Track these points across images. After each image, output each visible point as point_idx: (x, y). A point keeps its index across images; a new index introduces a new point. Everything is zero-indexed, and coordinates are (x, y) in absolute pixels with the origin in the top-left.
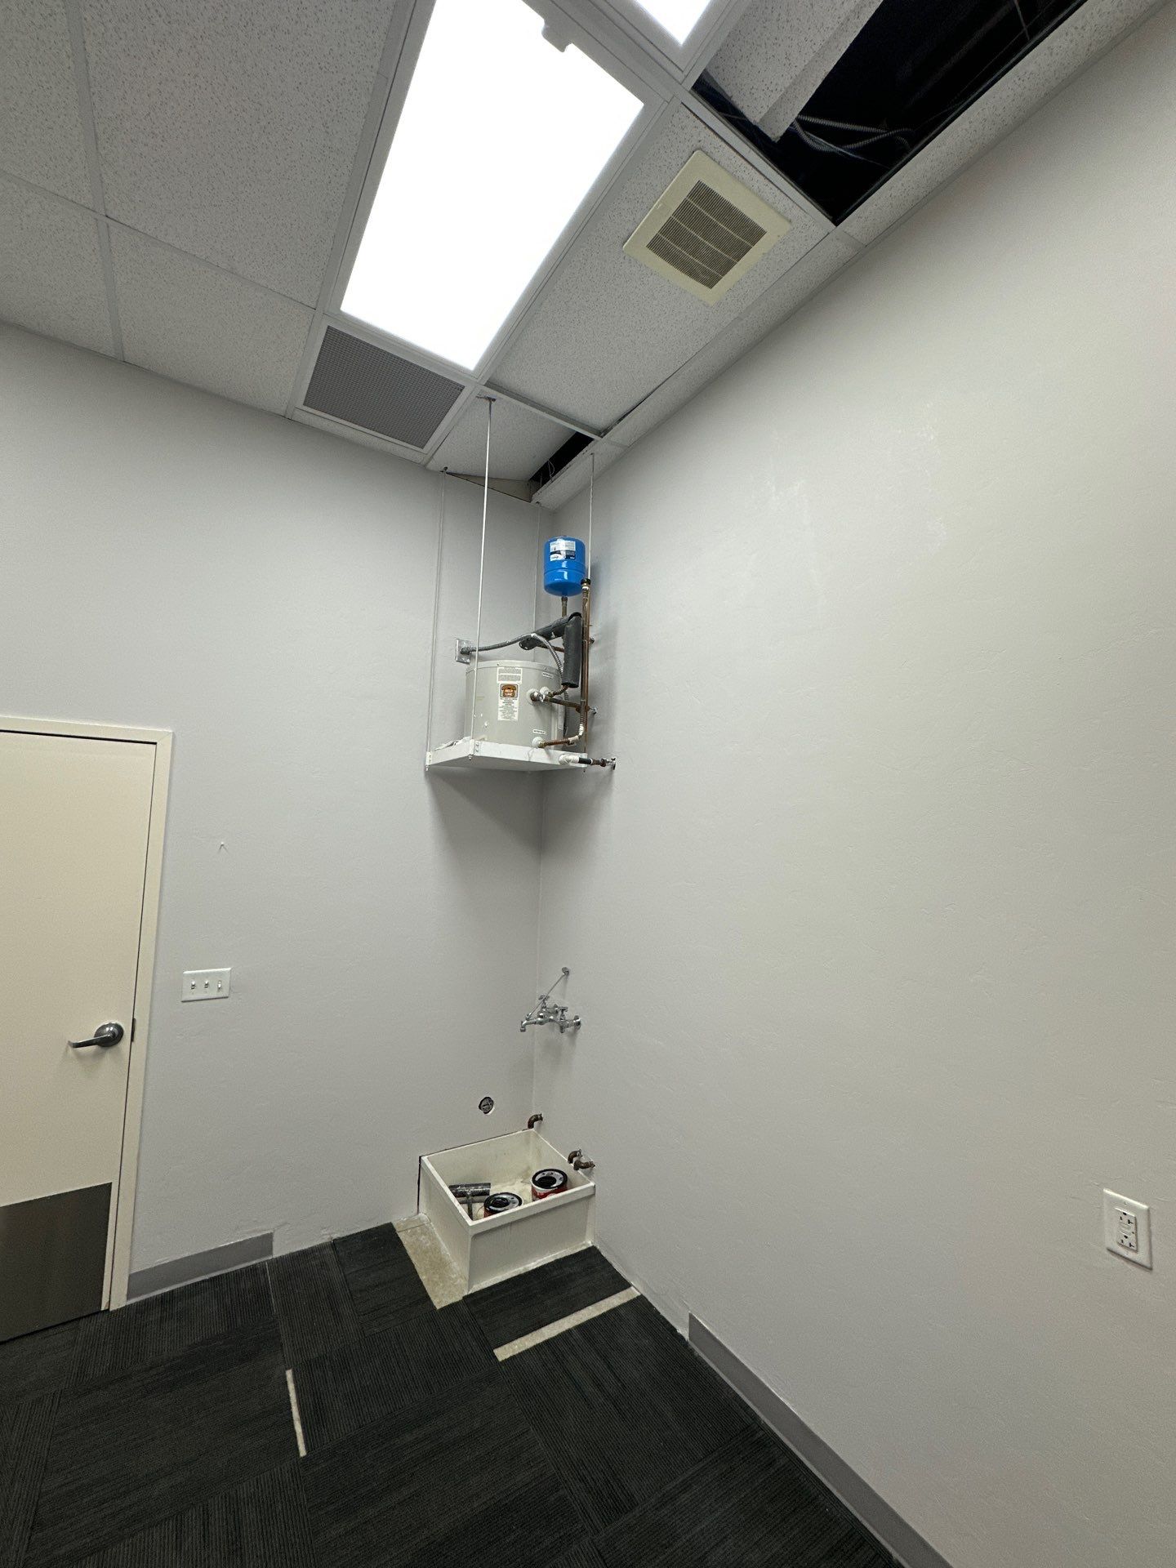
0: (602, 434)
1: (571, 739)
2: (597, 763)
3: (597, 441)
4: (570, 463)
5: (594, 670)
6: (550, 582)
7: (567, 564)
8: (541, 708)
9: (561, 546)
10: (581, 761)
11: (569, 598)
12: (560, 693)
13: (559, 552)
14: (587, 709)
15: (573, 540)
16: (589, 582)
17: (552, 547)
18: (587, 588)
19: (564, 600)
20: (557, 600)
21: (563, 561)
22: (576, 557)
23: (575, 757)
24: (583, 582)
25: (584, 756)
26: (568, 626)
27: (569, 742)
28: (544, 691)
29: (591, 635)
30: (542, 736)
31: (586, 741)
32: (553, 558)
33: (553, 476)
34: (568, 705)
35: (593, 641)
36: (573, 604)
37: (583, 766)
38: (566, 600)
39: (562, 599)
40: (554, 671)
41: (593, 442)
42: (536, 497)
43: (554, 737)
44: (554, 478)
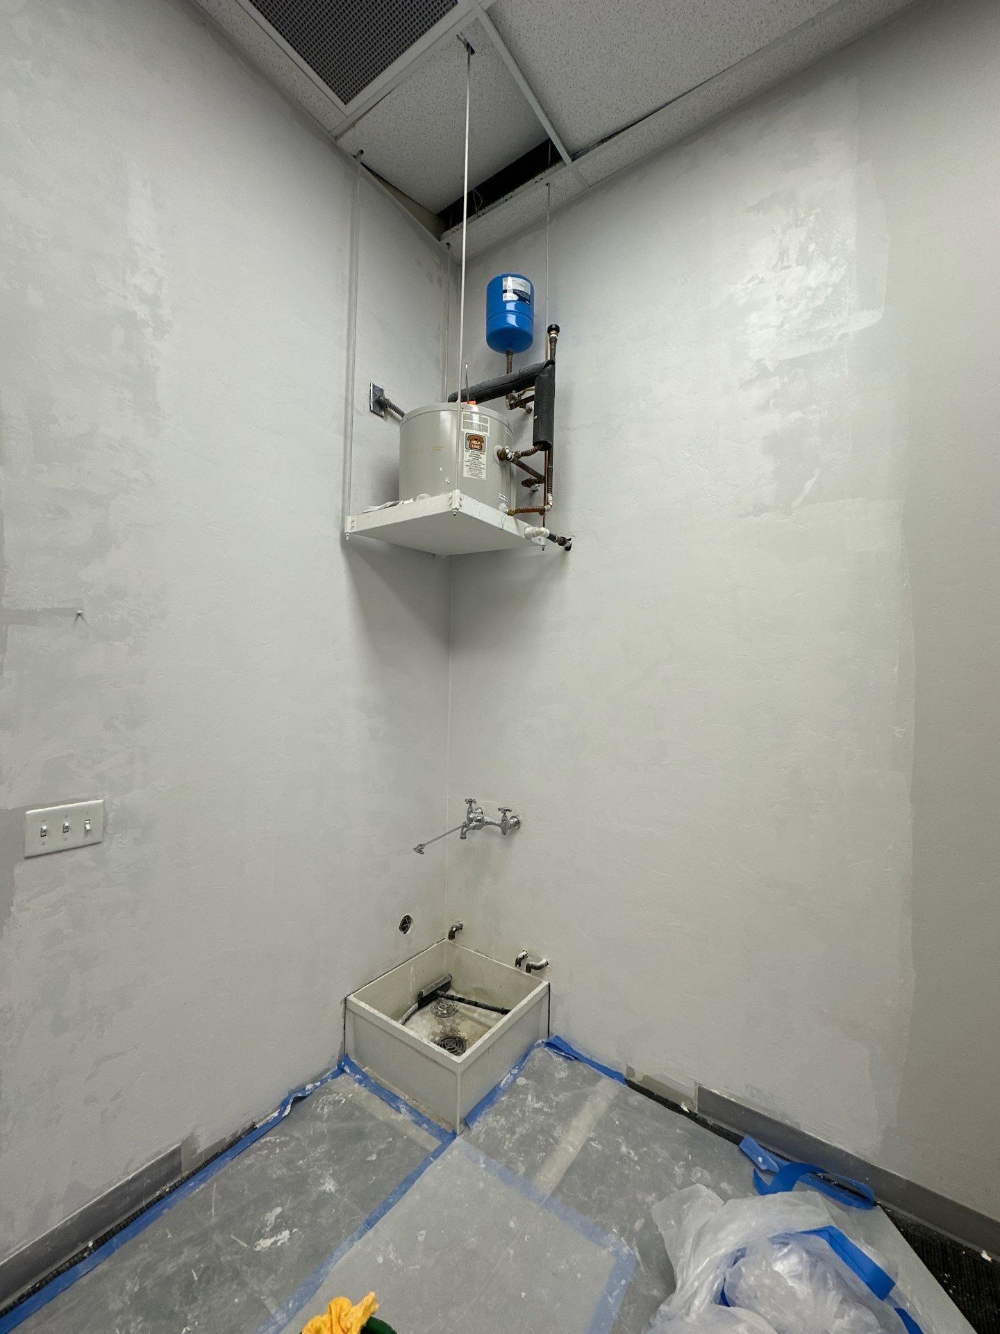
0: (574, 156)
2: (559, 540)
3: (565, 165)
4: (510, 194)
6: (493, 329)
7: (517, 308)
8: (504, 470)
10: (549, 537)
12: (529, 454)
15: (530, 283)
16: (557, 330)
17: (505, 284)
18: (556, 336)
19: (508, 356)
22: (525, 301)
26: (542, 375)
32: (501, 296)
33: (480, 209)
38: (512, 355)
39: (508, 352)
41: (560, 164)
42: (449, 236)
44: (483, 211)
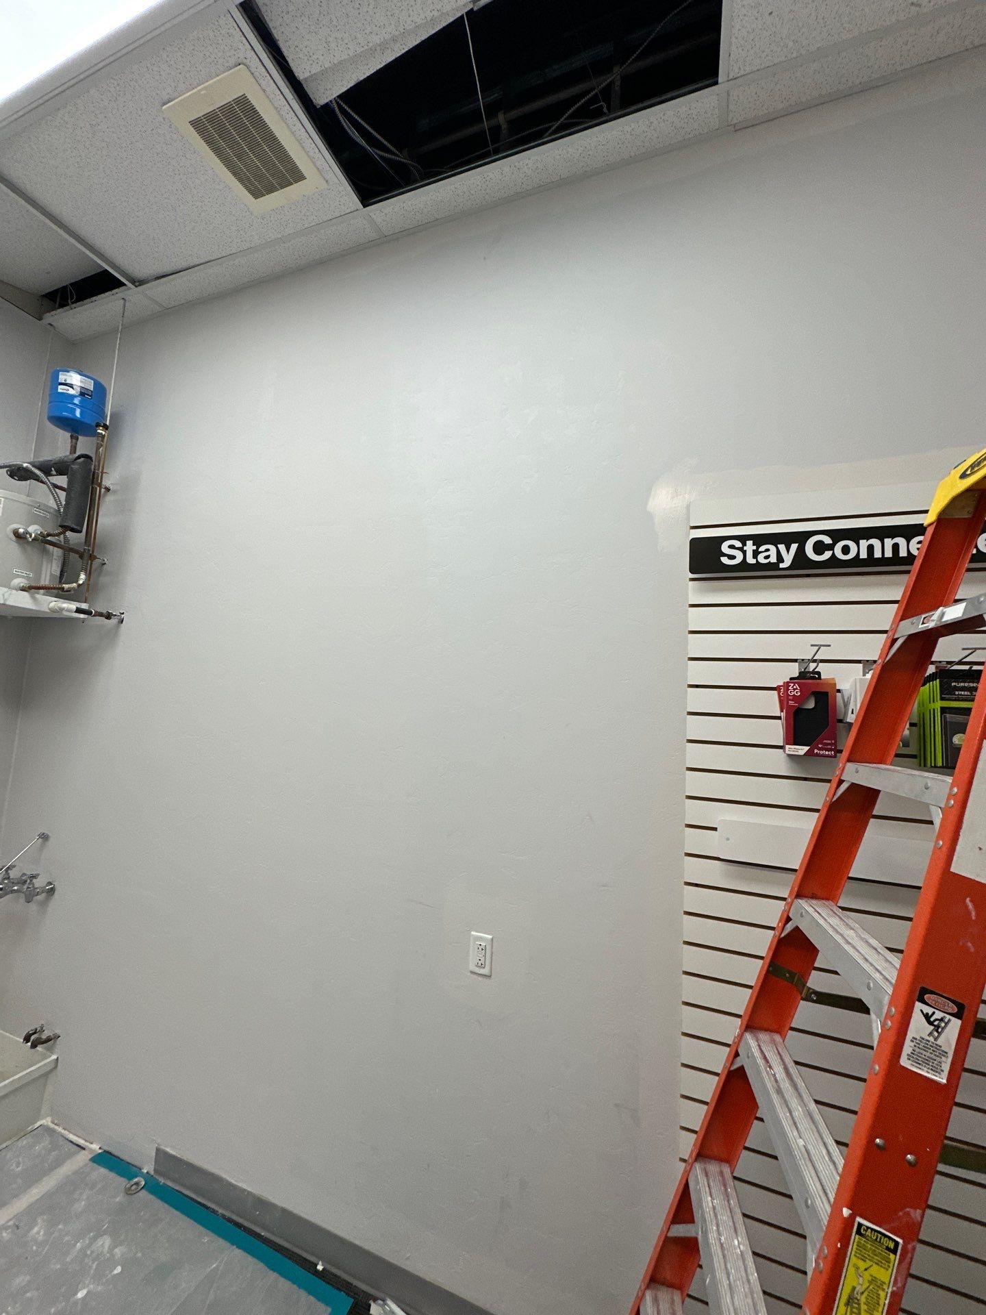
0: (137, 284)
1: (66, 586)
2: (101, 615)
3: (130, 289)
4: (94, 298)
5: (106, 518)
6: (57, 414)
7: (80, 402)
8: (29, 548)
9: (75, 379)
10: (79, 611)
11: (80, 437)
12: (58, 535)
13: (71, 386)
14: (92, 557)
15: (92, 379)
16: (106, 427)
17: (62, 377)
18: (104, 433)
19: (74, 438)
20: (63, 436)
21: (73, 396)
22: (93, 397)
23: (73, 606)
24: (98, 425)
25: (84, 606)
26: (73, 466)
27: (63, 588)
28: (34, 529)
29: (106, 482)
30: (27, 578)
31: (88, 590)
32: (61, 389)
33: (73, 303)
34: (68, 550)
35: (108, 490)
36: (85, 445)
37: (82, 616)
38: (77, 439)
39: (72, 437)
40: (52, 510)
41: (124, 288)
42: (50, 317)
43: (45, 581)
44: (74, 305)
